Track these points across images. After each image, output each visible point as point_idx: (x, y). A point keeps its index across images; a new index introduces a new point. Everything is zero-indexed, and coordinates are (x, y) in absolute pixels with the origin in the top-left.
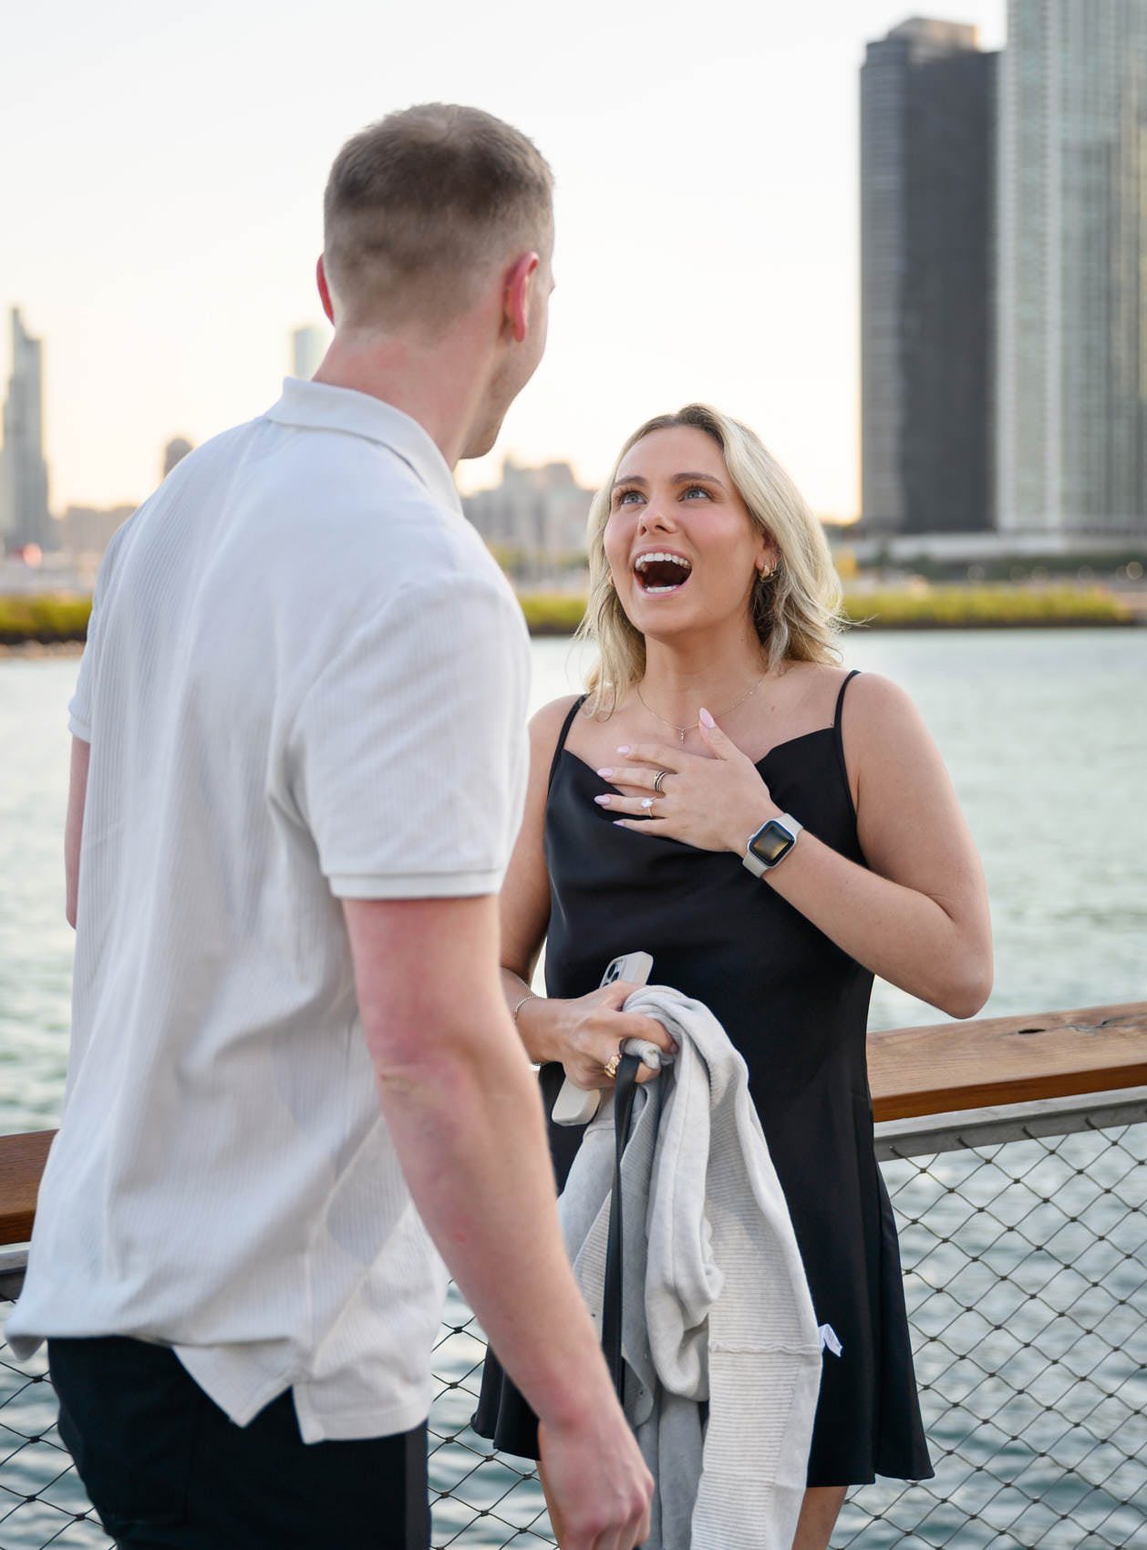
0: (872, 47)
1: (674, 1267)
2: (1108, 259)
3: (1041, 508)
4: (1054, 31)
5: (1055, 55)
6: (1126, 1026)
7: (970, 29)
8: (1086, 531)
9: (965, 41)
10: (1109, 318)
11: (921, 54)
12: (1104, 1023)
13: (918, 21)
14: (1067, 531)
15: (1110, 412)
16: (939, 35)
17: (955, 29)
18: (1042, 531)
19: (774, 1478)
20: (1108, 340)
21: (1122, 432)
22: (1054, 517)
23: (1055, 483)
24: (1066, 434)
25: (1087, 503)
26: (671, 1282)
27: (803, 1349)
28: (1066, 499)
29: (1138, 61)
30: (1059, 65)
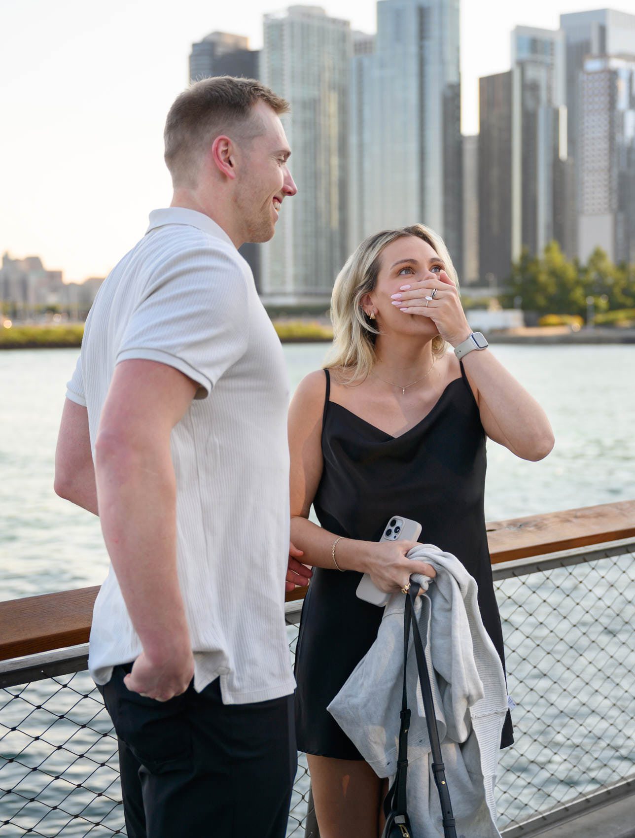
0: (195, 46)
1: (468, 686)
2: (315, 158)
3: (283, 283)
4: (287, 41)
5: (287, 53)
6: (530, 527)
7: (245, 39)
8: (306, 294)
9: (242, 45)
10: (316, 187)
11: (220, 51)
12: (520, 526)
13: (218, 34)
14: (296, 294)
15: (317, 234)
16: (229, 41)
17: (238, 39)
18: (284, 294)
19: (494, 772)
20: (316, 198)
21: (323, 244)
22: (290, 287)
23: (290, 270)
24: (295, 246)
25: (306, 280)
26: (467, 693)
27: (503, 709)
28: (296, 278)
29: (329, 58)
30: (290, 59)
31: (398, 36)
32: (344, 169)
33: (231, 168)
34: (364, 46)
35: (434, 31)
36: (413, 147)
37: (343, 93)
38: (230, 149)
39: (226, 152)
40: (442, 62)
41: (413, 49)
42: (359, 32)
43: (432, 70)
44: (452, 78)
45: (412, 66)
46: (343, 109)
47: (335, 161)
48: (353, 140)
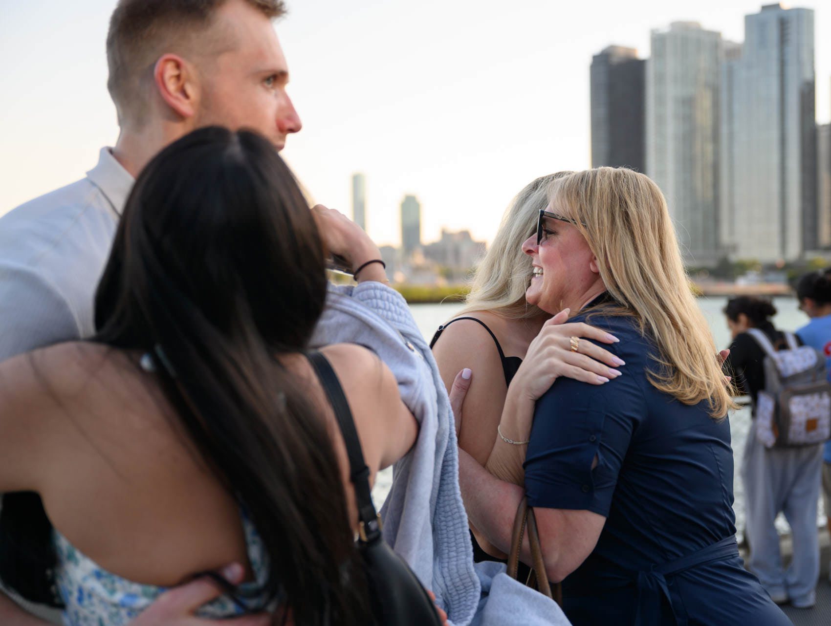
0: (595, 56)
2: (691, 145)
7: (634, 50)
9: (633, 55)
11: (615, 60)
13: (613, 46)
16: (622, 52)
17: (630, 51)
29: (704, 61)
30: (671, 65)
31: (762, 42)
32: (717, 153)
33: (186, 101)
34: (733, 52)
35: (792, 36)
36: (775, 135)
37: (715, 91)
38: (184, 74)
39: (178, 77)
40: (800, 63)
41: (774, 53)
42: (729, 42)
43: (792, 71)
44: (808, 76)
45: (774, 68)
46: (716, 104)
47: (709, 148)
48: (724, 130)
